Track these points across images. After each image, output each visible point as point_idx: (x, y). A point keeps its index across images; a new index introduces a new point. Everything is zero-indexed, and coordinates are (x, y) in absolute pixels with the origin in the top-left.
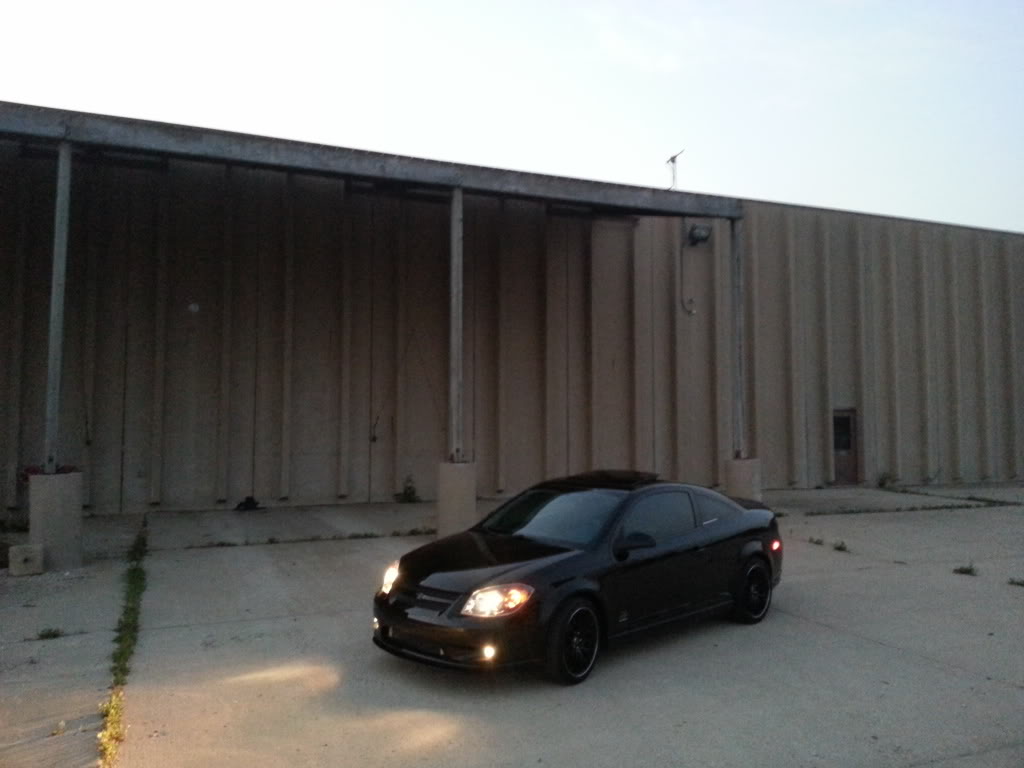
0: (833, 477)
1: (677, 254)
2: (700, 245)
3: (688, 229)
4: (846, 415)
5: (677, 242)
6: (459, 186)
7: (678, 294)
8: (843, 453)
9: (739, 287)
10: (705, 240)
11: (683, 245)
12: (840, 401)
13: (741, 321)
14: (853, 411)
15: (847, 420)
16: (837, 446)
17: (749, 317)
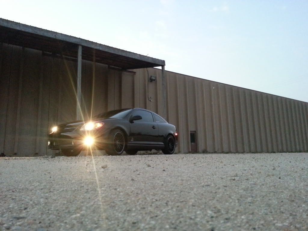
0: (190, 151)
1: (147, 84)
2: (153, 81)
3: (150, 77)
4: (194, 133)
5: (147, 81)
6: (81, 45)
7: (147, 96)
8: (193, 143)
9: (164, 85)
10: (154, 80)
11: (148, 81)
12: (192, 128)
13: (165, 95)
14: (195, 132)
15: (194, 134)
16: (191, 142)
17: (167, 93)
